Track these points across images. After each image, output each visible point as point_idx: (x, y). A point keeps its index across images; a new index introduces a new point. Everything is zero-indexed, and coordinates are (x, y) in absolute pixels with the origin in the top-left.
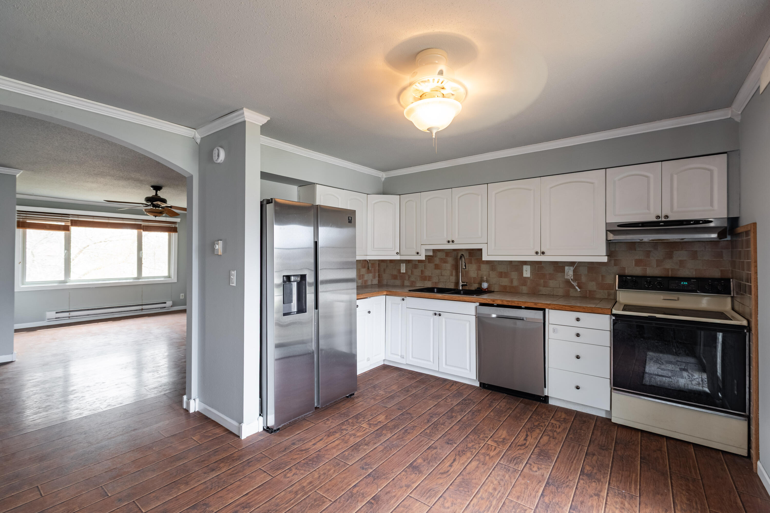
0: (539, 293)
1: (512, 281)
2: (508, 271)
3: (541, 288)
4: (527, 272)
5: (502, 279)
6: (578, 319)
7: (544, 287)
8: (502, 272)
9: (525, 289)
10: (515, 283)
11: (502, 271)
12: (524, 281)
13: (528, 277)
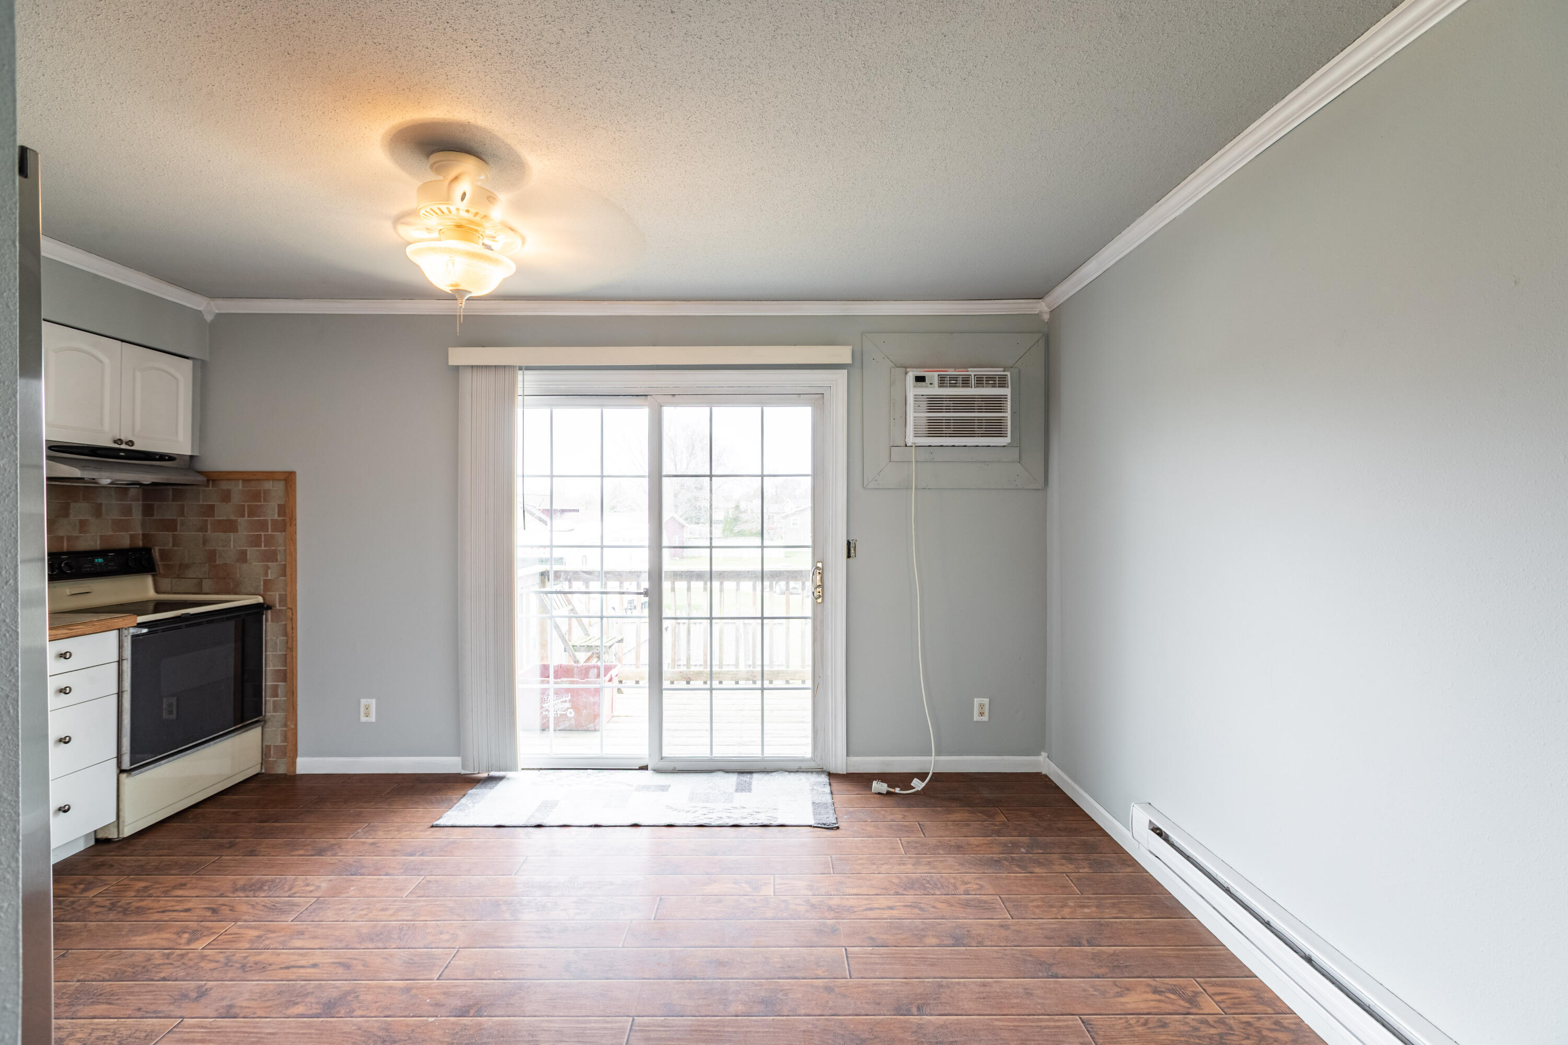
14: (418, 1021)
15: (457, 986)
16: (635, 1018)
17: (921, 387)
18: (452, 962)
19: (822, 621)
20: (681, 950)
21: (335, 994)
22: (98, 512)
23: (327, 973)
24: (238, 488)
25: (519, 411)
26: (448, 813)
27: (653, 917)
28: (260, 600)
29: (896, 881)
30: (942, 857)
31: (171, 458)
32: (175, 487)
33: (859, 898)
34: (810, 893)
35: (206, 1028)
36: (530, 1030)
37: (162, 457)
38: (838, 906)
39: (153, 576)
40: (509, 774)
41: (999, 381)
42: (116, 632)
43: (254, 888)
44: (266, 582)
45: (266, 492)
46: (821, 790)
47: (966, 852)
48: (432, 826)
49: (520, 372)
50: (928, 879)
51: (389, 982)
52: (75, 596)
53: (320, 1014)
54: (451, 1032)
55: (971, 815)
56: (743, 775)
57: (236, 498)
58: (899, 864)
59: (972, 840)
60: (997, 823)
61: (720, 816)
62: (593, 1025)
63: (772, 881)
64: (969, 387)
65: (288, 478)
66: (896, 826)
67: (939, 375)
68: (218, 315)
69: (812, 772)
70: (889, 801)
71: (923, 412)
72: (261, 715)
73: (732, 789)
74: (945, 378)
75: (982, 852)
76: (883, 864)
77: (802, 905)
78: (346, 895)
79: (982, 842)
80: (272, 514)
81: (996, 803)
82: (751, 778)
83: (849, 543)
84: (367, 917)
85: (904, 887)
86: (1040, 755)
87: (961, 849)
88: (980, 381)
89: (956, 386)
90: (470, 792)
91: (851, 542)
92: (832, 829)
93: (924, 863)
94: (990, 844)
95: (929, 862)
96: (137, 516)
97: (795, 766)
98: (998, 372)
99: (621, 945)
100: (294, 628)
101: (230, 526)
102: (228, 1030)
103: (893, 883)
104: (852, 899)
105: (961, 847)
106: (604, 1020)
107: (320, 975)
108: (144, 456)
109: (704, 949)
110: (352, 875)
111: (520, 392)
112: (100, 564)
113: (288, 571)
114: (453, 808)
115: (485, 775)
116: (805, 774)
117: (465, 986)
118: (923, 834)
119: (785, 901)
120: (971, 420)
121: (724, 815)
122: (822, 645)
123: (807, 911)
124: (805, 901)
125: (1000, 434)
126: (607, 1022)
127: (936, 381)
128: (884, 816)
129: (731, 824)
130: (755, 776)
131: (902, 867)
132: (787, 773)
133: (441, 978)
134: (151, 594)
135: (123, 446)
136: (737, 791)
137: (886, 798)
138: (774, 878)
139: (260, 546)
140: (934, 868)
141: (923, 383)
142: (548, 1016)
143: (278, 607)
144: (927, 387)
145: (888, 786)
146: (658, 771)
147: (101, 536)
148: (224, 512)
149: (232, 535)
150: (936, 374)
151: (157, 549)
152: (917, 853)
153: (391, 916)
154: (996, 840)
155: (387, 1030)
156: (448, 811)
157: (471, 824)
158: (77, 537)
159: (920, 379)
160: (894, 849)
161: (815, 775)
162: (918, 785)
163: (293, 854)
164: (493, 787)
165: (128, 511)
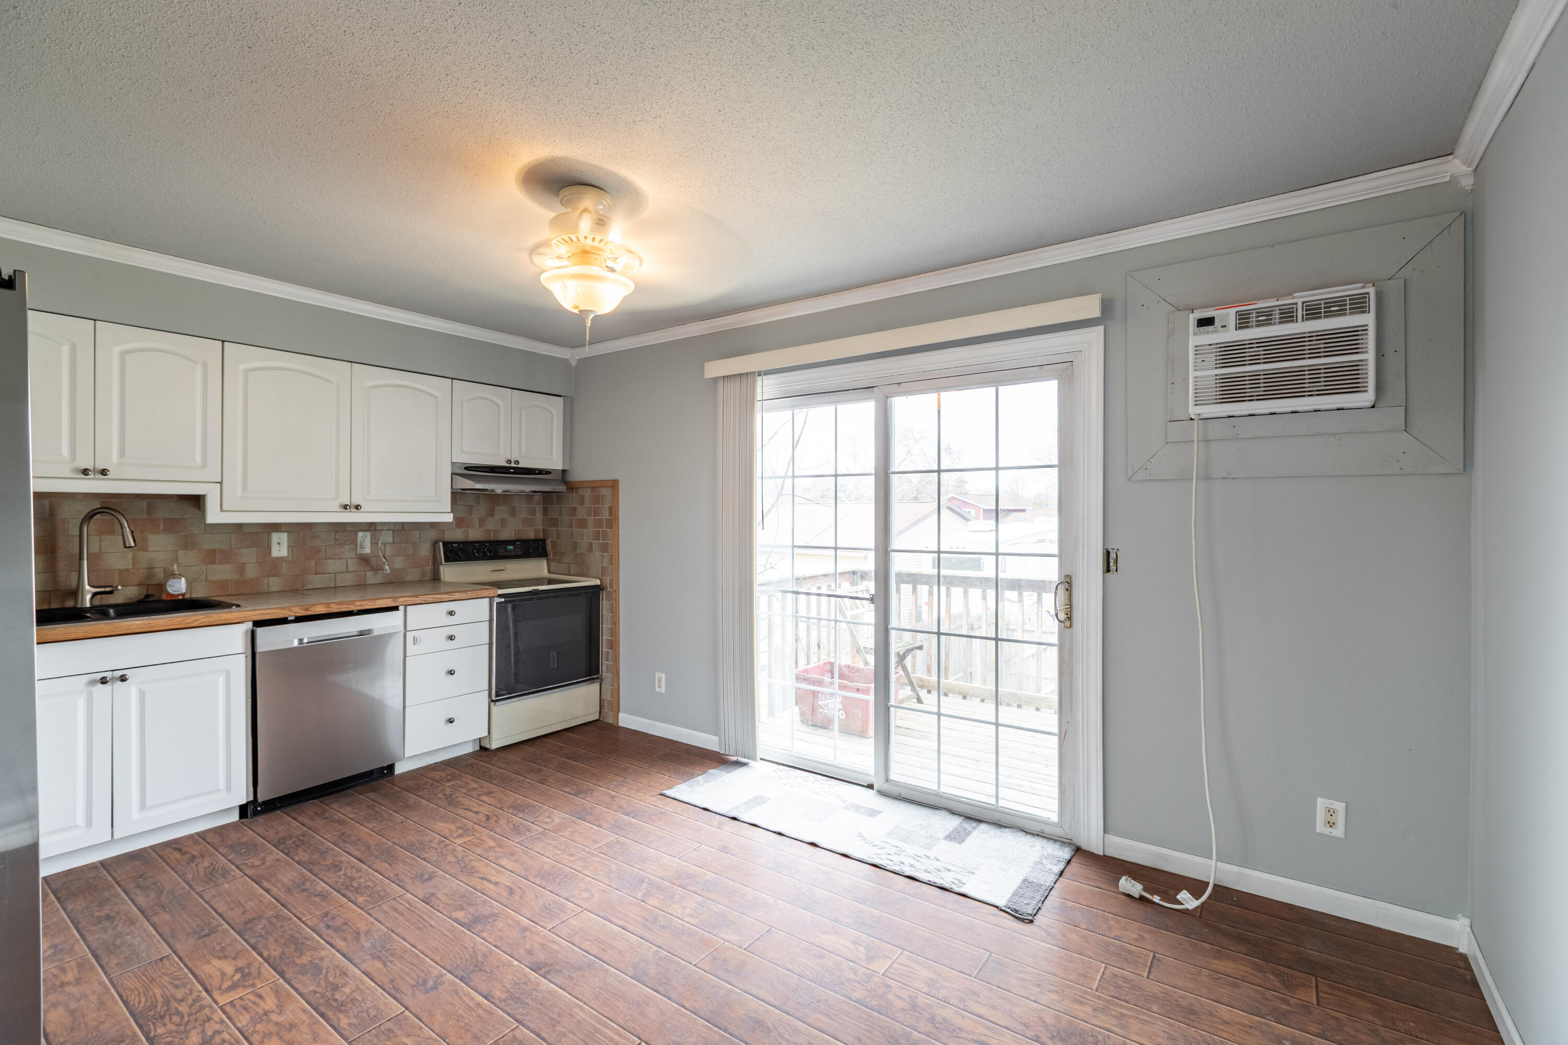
0: (307, 588)
1: (242, 568)
2: (233, 547)
3: (311, 577)
4: (280, 547)
5: (214, 566)
6: (451, 613)
7: (317, 573)
8: (214, 551)
9: (275, 583)
10: (252, 572)
11: (214, 548)
12: (273, 566)
13: (281, 558)
14: (507, 959)
15: (555, 942)
16: (642, 1043)
17: (1207, 332)
18: (570, 919)
19: (1071, 652)
20: (740, 993)
21: (486, 911)
22: (513, 513)
23: (497, 893)
24: (588, 494)
25: (758, 417)
26: (680, 786)
27: (745, 947)
28: (598, 582)
29: (1049, 1021)
30: (1150, 1016)
31: (548, 472)
32: (558, 494)
33: (979, 1023)
34: (926, 990)
35: (409, 904)
36: (562, 1009)
37: (541, 472)
38: (945, 1020)
39: (547, 560)
40: (752, 763)
41: (1350, 304)
42: (487, 600)
43: (519, 808)
44: (602, 567)
45: (603, 496)
46: (1049, 866)
47: (1196, 1024)
48: (661, 794)
49: (759, 378)
50: (1100, 1038)
51: (520, 917)
52: (496, 572)
53: (466, 924)
54: (516, 981)
55: (1255, 972)
56: (969, 821)
57: (587, 501)
58: (1075, 1001)
59: (1224, 1011)
60: (1292, 1001)
61: (902, 861)
62: (607, 1031)
63: (895, 957)
64: (1292, 321)
65: (613, 485)
66: (1117, 947)
67: (1237, 312)
68: (579, 360)
69: (1055, 841)
70: (1136, 910)
71: (1212, 369)
72: (599, 674)
73: (942, 835)
74: (1249, 314)
75: (1225, 1035)
76: (1050, 991)
77: (904, 1000)
78: (561, 834)
79: (1237, 1019)
80: (605, 515)
81: (1313, 968)
82: (975, 828)
83: (1107, 554)
84: (557, 857)
85: (1054, 1034)
86: (1455, 918)
87: (1192, 1017)
88: (1312, 312)
89: (1270, 324)
90: (710, 771)
91: (1111, 551)
92: (1023, 920)
93: (1114, 1013)
94: (1251, 1027)
95: (1122, 1015)
96: (539, 515)
97: (1037, 828)
98: (1354, 290)
99: (694, 963)
100: (617, 607)
101: (583, 524)
102: (417, 912)
103: (1044, 1022)
104: (970, 1019)
105: (1194, 1014)
106: (618, 1030)
107: (491, 892)
108: (527, 471)
109: (761, 1002)
110: (579, 818)
111: (759, 397)
112: (510, 550)
113: (614, 561)
114: (687, 783)
115: (734, 758)
116: (1045, 841)
117: (559, 945)
118: (1149, 972)
119: (889, 987)
120: (1301, 370)
121: (907, 861)
122: (1071, 682)
123: (902, 1010)
124: (910, 997)
125: (1356, 388)
126: (619, 1035)
127: (1232, 322)
128: (1110, 928)
129: (907, 874)
130: (983, 826)
131: (1076, 1006)
132: (1023, 834)
133: (552, 930)
134: (545, 573)
135: (513, 465)
136: (946, 838)
137: (1135, 905)
138: (901, 954)
139: (599, 540)
140: (1122, 1027)
141: (1211, 328)
142: (584, 1003)
143: (609, 589)
144: (1216, 331)
145: (1145, 889)
146: (881, 793)
147: (515, 530)
148: (581, 513)
149: (585, 530)
150: (1232, 312)
151: (549, 540)
152: (1116, 995)
153: (571, 862)
154: (1268, 1025)
155: (485, 957)
156: (681, 783)
157: (687, 800)
158: (500, 531)
159: (1206, 322)
160: (1085, 976)
161: (1057, 846)
162: (1187, 900)
163: (563, 789)
164: (731, 771)
165: (533, 512)
